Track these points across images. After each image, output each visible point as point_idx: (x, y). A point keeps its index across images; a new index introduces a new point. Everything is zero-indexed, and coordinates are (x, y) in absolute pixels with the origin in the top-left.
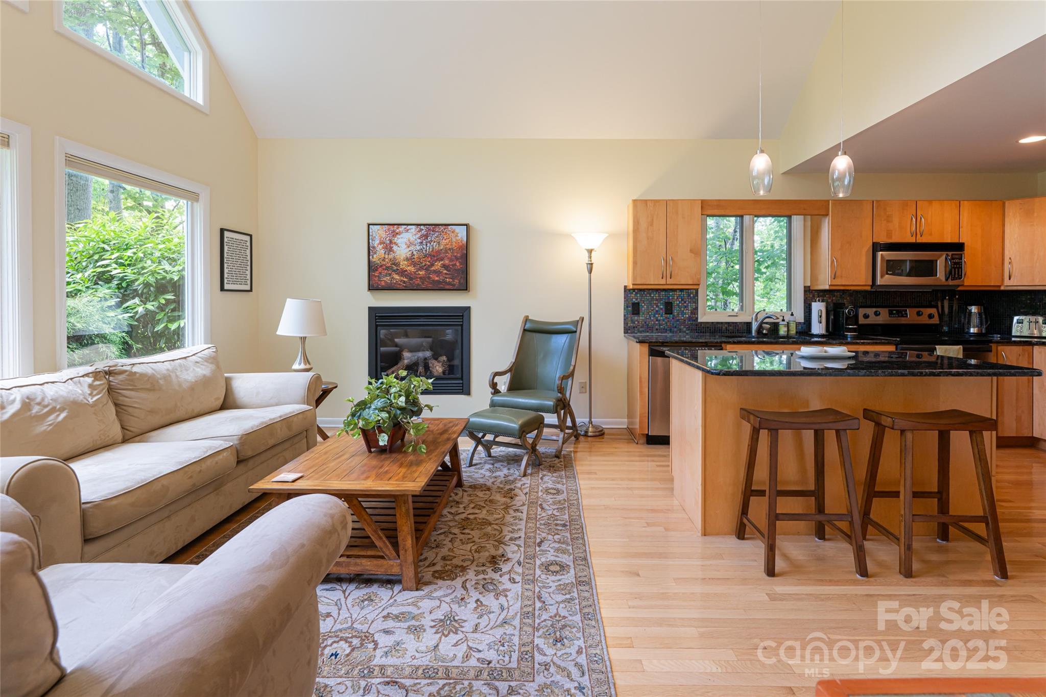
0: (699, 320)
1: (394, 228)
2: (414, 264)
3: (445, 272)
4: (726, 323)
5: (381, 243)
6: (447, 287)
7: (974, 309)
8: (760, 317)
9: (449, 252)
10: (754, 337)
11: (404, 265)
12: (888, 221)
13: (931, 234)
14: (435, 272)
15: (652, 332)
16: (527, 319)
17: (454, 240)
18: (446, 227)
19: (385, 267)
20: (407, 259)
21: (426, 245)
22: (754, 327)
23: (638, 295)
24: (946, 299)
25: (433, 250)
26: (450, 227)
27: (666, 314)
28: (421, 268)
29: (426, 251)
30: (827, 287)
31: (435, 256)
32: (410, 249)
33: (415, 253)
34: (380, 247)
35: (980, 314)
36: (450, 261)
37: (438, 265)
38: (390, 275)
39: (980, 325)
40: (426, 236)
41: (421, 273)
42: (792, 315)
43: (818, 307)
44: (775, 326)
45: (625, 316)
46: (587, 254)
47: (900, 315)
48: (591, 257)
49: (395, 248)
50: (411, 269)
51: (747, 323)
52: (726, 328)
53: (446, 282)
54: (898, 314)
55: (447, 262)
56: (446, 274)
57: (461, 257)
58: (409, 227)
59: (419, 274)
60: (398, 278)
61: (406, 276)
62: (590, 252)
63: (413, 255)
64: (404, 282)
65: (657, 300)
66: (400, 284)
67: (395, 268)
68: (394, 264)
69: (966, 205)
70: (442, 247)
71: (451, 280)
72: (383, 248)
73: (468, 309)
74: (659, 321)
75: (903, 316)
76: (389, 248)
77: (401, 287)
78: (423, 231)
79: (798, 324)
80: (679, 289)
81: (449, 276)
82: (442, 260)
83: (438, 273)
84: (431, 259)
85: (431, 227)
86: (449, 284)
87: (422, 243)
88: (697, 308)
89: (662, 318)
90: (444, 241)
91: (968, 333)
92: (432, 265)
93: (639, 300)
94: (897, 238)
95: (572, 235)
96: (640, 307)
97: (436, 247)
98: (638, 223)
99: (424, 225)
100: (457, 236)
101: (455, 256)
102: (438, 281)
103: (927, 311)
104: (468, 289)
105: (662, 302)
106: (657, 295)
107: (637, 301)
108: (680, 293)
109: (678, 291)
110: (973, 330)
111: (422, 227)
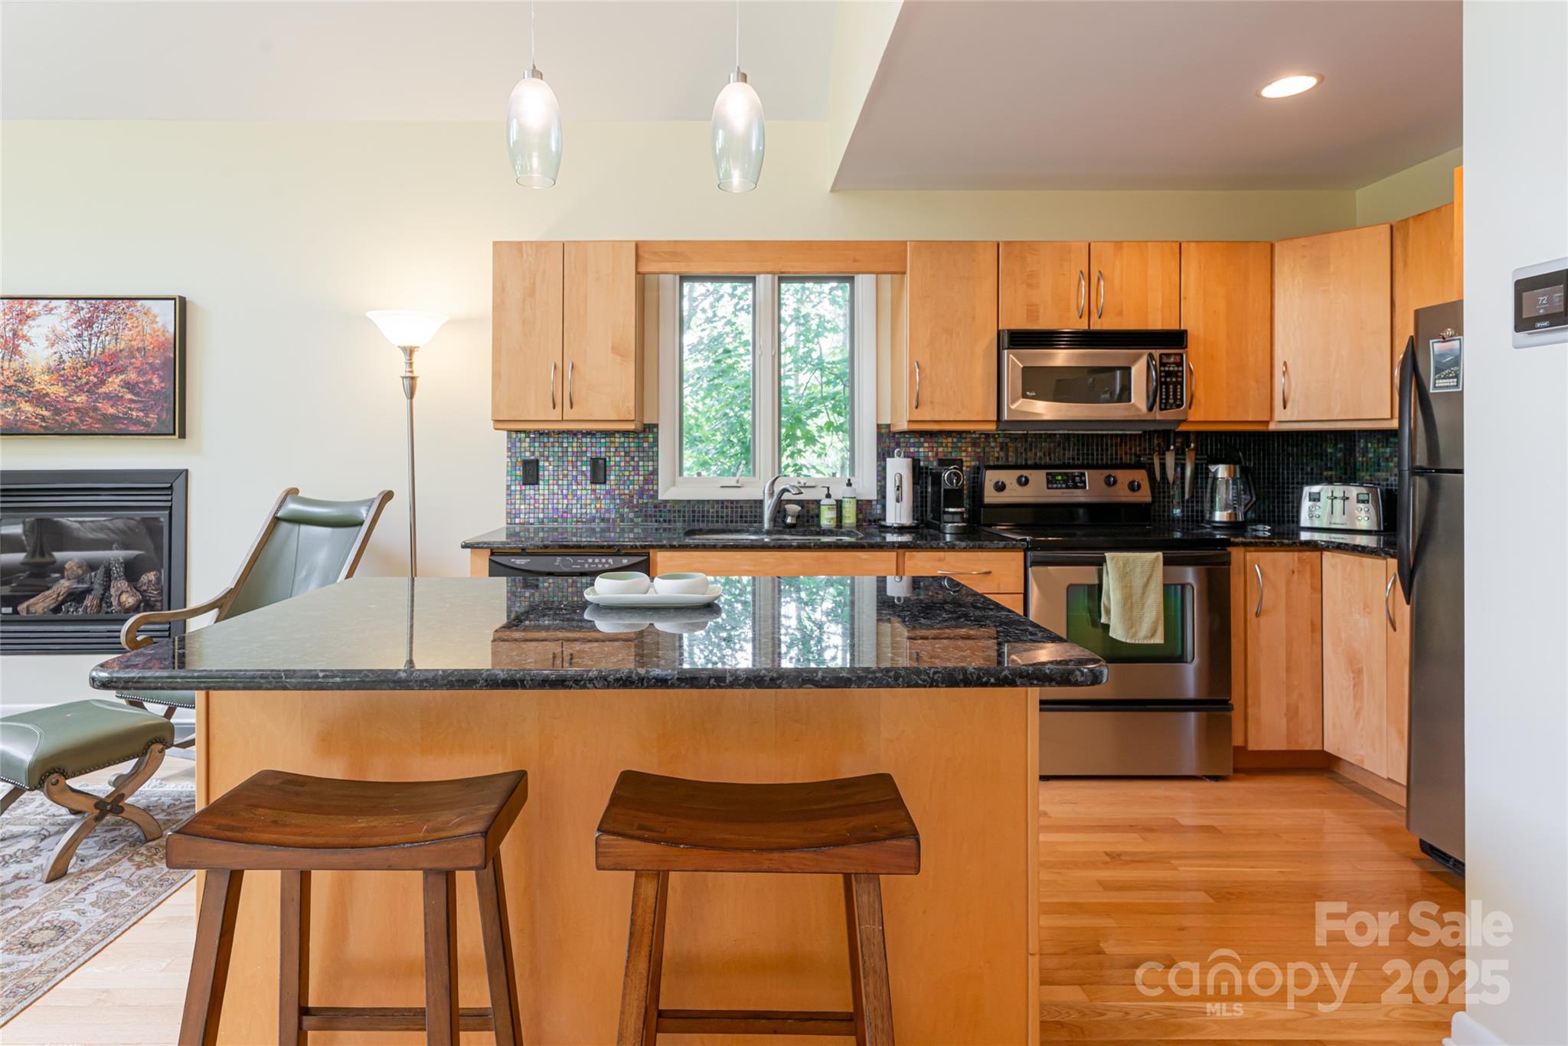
0: (661, 497)
1: (21, 305)
2: (64, 381)
3: (129, 396)
4: (716, 503)
6: (133, 428)
7: (1222, 471)
8: (779, 492)
9: (139, 355)
10: (766, 534)
11: (42, 382)
12: (1029, 286)
13: (1120, 313)
14: (107, 397)
15: (565, 523)
16: (292, 493)
17: (148, 330)
18: (132, 302)
19: (2, 387)
20: (49, 371)
21: (90, 341)
22: (768, 509)
23: (537, 444)
24: (1168, 449)
25: (103, 352)
26: (139, 303)
27: (592, 483)
28: (79, 390)
29: (90, 353)
30: (905, 426)
31: (109, 364)
32: (55, 349)
33: (66, 357)
35: (1234, 482)
36: (139, 374)
37: (114, 383)
38: (13, 403)
39: (1234, 506)
40: (90, 323)
41: (78, 400)
42: (849, 484)
43: (898, 467)
44: (812, 509)
45: (508, 487)
46: (402, 358)
47: (1070, 483)
48: (411, 364)
49: (23, 347)
50: (57, 391)
51: (755, 501)
52: (717, 512)
53: (130, 418)
54: (1065, 482)
55: (132, 376)
56: (131, 401)
57: (164, 364)
58: (55, 303)
59: (74, 402)
60: (30, 409)
61: (47, 406)
62: (410, 352)
63: (61, 361)
64: (43, 419)
65: (574, 454)
66: (34, 424)
67: (24, 389)
68: (21, 381)
69: (1192, 255)
70: (122, 345)
71: (141, 414)
73: (184, 474)
74: (580, 498)
75: (1075, 487)
76: (15, 349)
77: (36, 429)
78: (83, 313)
79: (860, 504)
80: (618, 432)
81: (137, 406)
82: (122, 373)
83: (114, 399)
84: (100, 369)
85: (100, 304)
86: (138, 421)
87: (79, 335)
88: (655, 472)
89: (584, 492)
90: (126, 331)
91: (1211, 521)
92: (103, 382)
93: (537, 454)
94: (1051, 322)
95: (368, 314)
96: (540, 469)
97: (111, 346)
98: (503, 289)
99: (85, 299)
100: (154, 322)
101: (150, 364)
102: (115, 417)
103: (1124, 476)
104: (183, 435)
105: (585, 459)
106: (575, 445)
107: (533, 458)
108: (622, 440)
109: (617, 435)
110: (1220, 516)
111: (82, 304)
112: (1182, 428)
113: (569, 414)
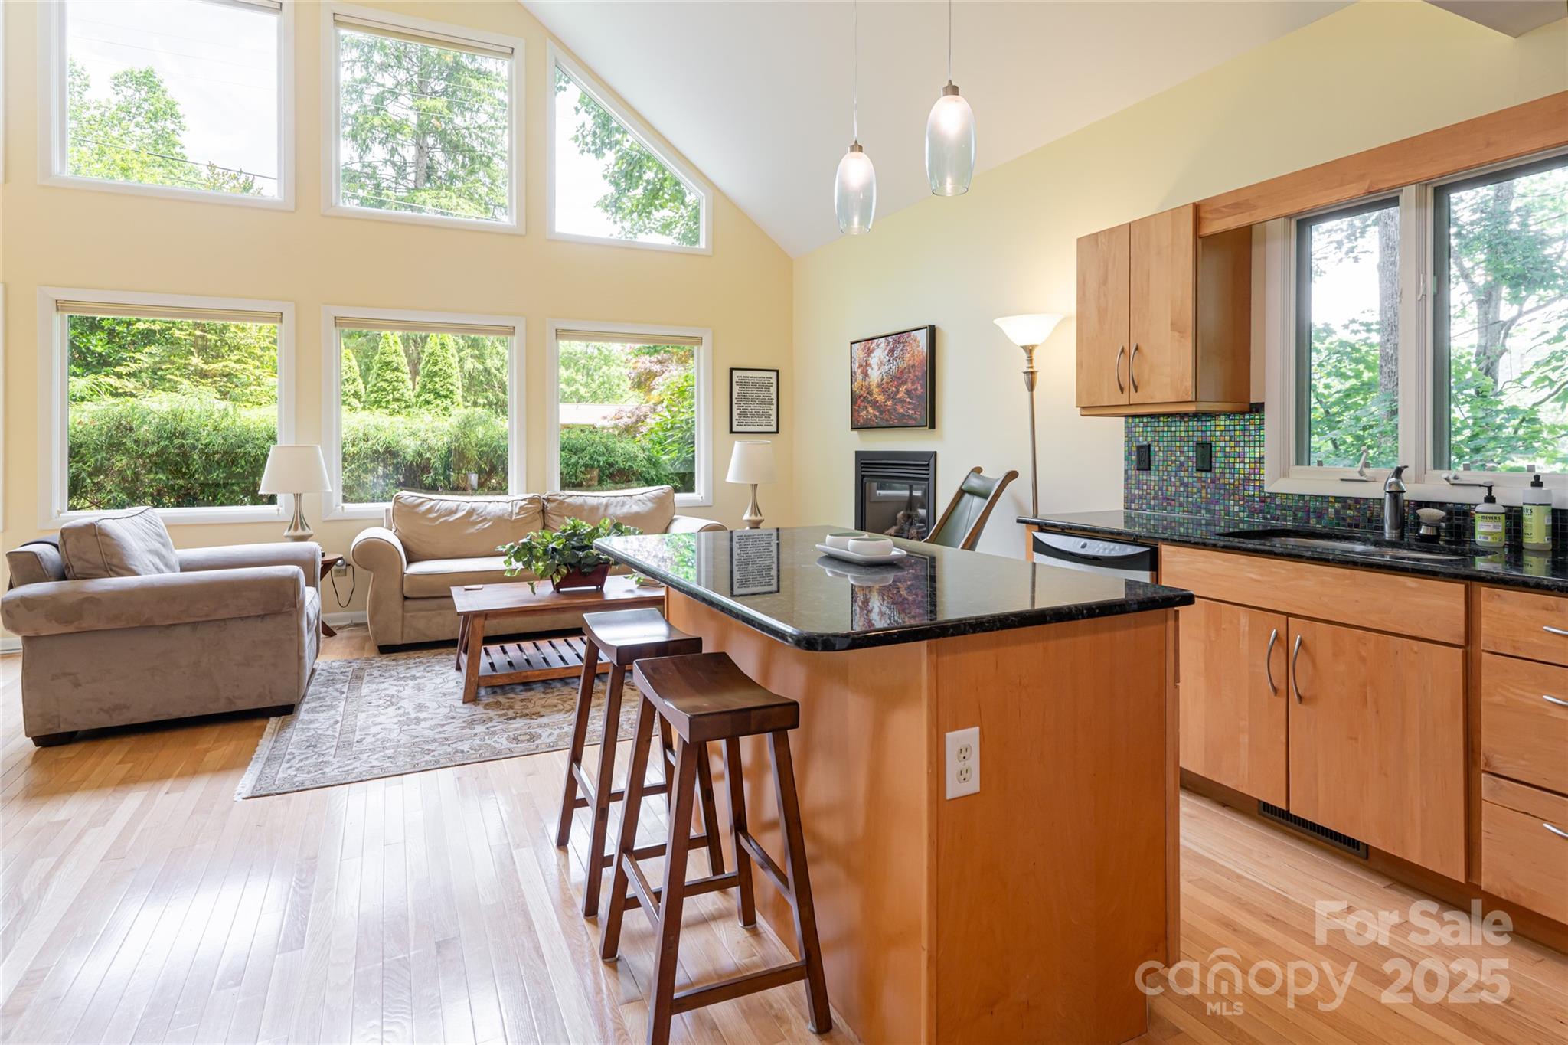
0: (1269, 488)
1: (868, 344)
2: (884, 392)
3: (908, 400)
4: (1338, 499)
5: (859, 367)
6: (911, 422)
9: (912, 370)
11: (876, 394)
14: (900, 401)
15: (1173, 511)
16: (977, 470)
17: (916, 352)
18: (909, 333)
19: (862, 398)
20: (879, 386)
21: (893, 363)
23: (1149, 429)
25: (898, 370)
26: (911, 333)
27: (1198, 470)
28: (889, 397)
29: (893, 372)
31: (900, 378)
32: (880, 371)
33: (884, 376)
34: (859, 371)
37: (902, 391)
38: (867, 408)
40: (893, 351)
45: (1126, 472)
46: (1024, 355)
48: (1030, 360)
49: (869, 371)
50: (882, 398)
51: (1373, 501)
52: (1337, 512)
53: (909, 416)
55: (910, 385)
56: (910, 403)
57: (922, 376)
58: (880, 340)
59: (888, 405)
61: (878, 409)
62: (1029, 350)
63: (883, 379)
64: (877, 417)
65: (1181, 439)
66: (873, 421)
67: (870, 398)
68: (869, 394)
70: (906, 364)
71: (914, 412)
72: (861, 372)
73: (933, 455)
74: (1186, 485)
76: (866, 374)
77: (874, 424)
78: (890, 345)
81: (911, 406)
82: (904, 384)
83: (903, 402)
84: (897, 382)
85: (897, 337)
86: (912, 417)
87: (889, 361)
88: (1261, 460)
89: (1191, 480)
90: (905, 355)
92: (898, 391)
93: (1149, 439)
96: (1152, 453)
97: (901, 366)
99: (891, 335)
100: (918, 346)
101: (917, 376)
102: (903, 415)
104: (932, 426)
105: (1191, 443)
106: (1182, 429)
107: (1145, 443)
108: (1228, 423)
109: (1223, 417)
111: (890, 339)
113: (1136, 398)
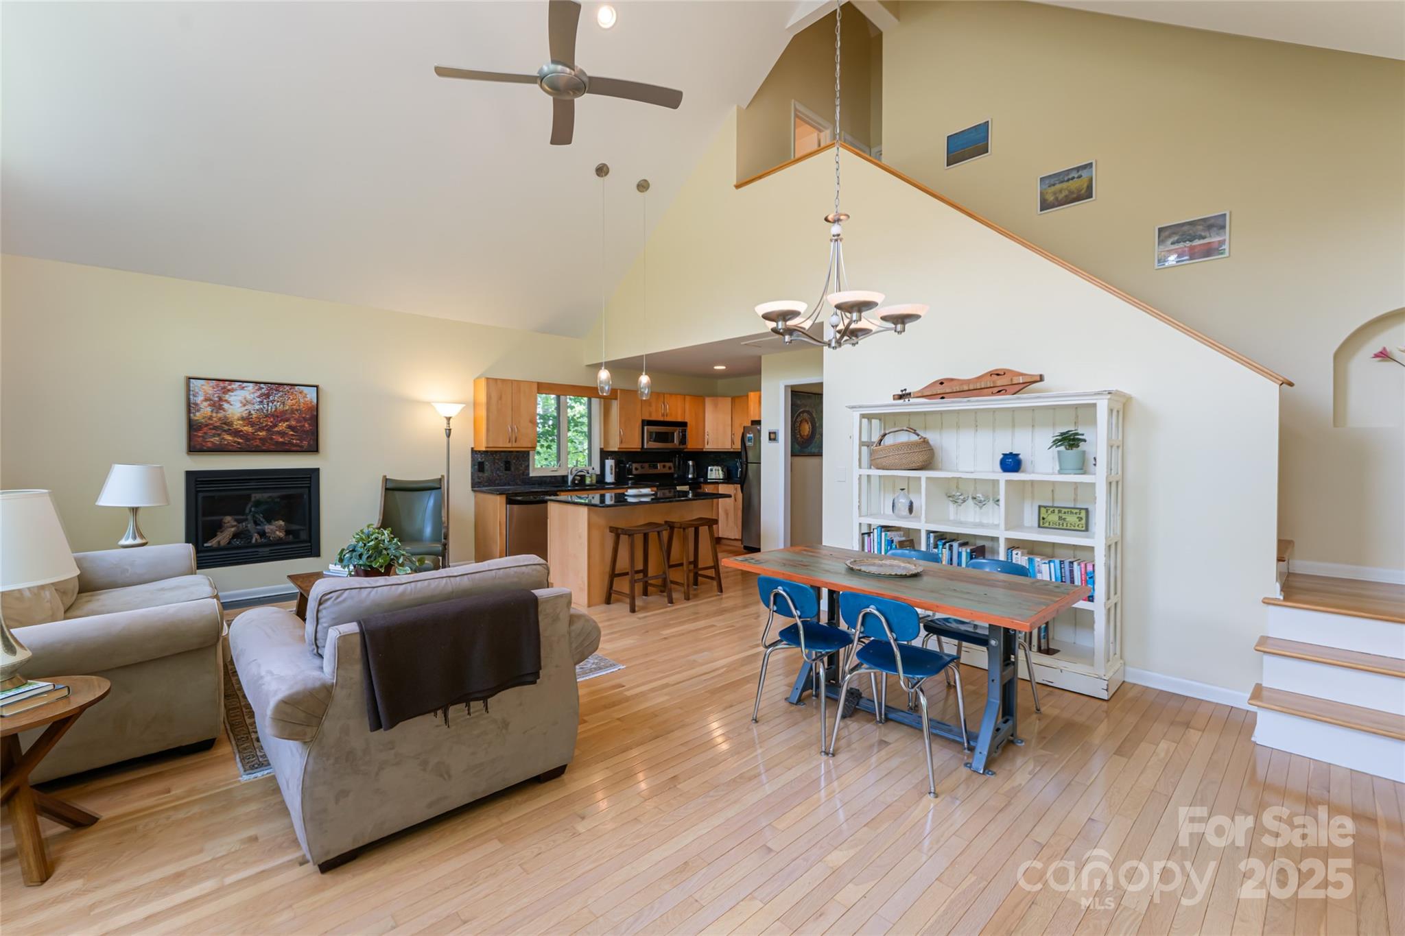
0: (531, 475)
1: (225, 385)
2: (252, 424)
3: (292, 433)
4: (550, 476)
5: (206, 400)
6: (294, 449)
7: (691, 463)
8: (574, 473)
9: (296, 412)
10: (569, 487)
11: (238, 425)
12: (650, 407)
13: (671, 416)
14: (279, 433)
15: (495, 486)
16: (386, 480)
17: (302, 400)
18: (293, 387)
19: (211, 427)
20: (242, 419)
21: (268, 404)
22: (570, 478)
23: (484, 456)
24: (677, 456)
25: (276, 411)
26: (297, 387)
27: (505, 470)
28: (261, 429)
29: (267, 410)
30: (616, 450)
31: (279, 416)
32: (246, 408)
33: (253, 412)
34: (206, 404)
35: (693, 466)
36: (297, 423)
37: (282, 426)
38: (219, 435)
39: (693, 474)
40: (267, 396)
41: (261, 434)
42: (593, 469)
43: (610, 463)
44: (583, 477)
45: (472, 473)
46: (445, 421)
48: (449, 424)
49: (226, 406)
50: (248, 429)
51: (564, 476)
52: (550, 480)
53: (292, 444)
54: (653, 467)
55: (293, 423)
56: (292, 435)
57: (311, 419)
58: (245, 384)
59: (258, 435)
60: (230, 438)
61: (241, 437)
62: (449, 419)
63: (250, 414)
64: (239, 443)
65: (498, 459)
66: (233, 445)
67: (226, 427)
68: (225, 424)
69: (688, 398)
70: (287, 408)
71: (298, 442)
72: (209, 405)
73: (317, 470)
74: (500, 476)
75: (656, 468)
76: (217, 405)
77: (234, 449)
78: (263, 390)
79: (597, 475)
80: (516, 451)
81: (297, 437)
82: (287, 421)
83: (282, 434)
84: (274, 419)
85: (274, 386)
86: (296, 445)
87: (261, 402)
88: (528, 466)
89: (502, 474)
90: (289, 401)
91: (688, 478)
92: (276, 426)
93: (483, 460)
94: (654, 418)
95: (433, 404)
96: (485, 466)
97: (280, 408)
98: (491, 396)
99: (265, 383)
100: (305, 397)
101: (303, 418)
102: (283, 443)
103: (668, 464)
104: (317, 452)
105: (502, 461)
106: (498, 456)
108: (516, 454)
109: (514, 453)
110: (690, 476)
111: (262, 385)
112: (685, 450)
113: (514, 445)
